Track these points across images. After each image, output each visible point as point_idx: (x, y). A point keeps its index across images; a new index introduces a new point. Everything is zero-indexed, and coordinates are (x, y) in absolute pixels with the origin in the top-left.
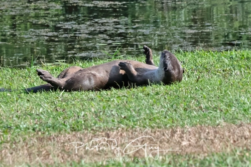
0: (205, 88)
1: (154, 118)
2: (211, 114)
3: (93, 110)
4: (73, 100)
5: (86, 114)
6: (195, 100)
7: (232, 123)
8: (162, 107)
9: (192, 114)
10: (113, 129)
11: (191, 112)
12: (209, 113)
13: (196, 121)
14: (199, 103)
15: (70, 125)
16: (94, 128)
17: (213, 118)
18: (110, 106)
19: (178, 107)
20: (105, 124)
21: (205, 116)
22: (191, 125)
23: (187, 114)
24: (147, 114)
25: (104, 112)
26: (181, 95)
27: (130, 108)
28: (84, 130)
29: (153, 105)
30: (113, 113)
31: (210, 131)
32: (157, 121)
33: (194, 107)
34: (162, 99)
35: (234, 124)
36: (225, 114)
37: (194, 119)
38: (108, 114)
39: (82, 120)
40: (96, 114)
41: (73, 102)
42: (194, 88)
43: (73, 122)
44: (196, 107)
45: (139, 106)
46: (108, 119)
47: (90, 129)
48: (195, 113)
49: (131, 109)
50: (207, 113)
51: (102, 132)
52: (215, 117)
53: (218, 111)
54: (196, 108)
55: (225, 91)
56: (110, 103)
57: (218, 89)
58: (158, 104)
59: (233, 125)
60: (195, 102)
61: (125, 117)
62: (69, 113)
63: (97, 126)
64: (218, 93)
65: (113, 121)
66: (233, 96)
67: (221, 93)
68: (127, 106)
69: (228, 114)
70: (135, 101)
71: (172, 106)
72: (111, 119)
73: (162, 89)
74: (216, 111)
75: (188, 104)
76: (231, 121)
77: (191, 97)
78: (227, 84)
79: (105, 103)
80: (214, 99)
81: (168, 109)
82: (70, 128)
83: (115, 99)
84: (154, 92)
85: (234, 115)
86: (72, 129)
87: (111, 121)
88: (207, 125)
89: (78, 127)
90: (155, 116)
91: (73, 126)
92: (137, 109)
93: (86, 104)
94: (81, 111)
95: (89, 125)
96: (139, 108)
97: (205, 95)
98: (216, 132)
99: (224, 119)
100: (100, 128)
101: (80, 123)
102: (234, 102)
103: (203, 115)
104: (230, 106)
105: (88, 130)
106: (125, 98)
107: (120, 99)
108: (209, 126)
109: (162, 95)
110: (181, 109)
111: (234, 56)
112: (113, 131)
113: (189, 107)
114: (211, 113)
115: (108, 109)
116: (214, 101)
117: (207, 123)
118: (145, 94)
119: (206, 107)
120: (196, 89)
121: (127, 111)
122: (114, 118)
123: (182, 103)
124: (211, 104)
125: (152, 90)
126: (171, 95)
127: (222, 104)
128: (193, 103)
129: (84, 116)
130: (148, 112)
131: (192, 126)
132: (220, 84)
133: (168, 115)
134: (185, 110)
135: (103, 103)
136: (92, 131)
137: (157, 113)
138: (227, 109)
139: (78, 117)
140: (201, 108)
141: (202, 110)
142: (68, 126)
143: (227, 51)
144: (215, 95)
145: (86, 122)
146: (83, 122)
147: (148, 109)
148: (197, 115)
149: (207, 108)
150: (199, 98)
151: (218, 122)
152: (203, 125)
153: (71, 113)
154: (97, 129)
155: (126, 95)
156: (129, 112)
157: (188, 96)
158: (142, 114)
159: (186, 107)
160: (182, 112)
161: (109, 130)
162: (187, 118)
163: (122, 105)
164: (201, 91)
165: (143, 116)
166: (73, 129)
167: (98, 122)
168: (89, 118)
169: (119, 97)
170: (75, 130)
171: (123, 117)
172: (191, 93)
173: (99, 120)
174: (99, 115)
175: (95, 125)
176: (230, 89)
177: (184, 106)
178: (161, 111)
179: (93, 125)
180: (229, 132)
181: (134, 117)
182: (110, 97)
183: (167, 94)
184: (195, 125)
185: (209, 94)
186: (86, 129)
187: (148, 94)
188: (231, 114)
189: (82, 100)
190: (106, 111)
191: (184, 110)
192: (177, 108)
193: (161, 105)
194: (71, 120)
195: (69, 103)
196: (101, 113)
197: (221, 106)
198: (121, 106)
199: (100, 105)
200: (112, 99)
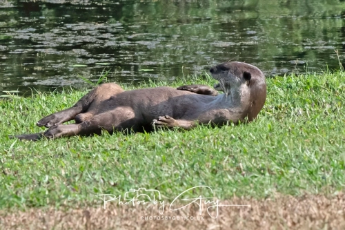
0: (245, 136)
1: (163, 185)
2: (256, 179)
3: (63, 173)
4: (32, 157)
5: (53, 180)
6: (230, 156)
7: (290, 193)
8: (177, 167)
9: (225, 179)
10: (96, 204)
11: (223, 177)
12: (252, 177)
13: (232, 191)
14: (236, 161)
15: (25, 198)
16: (65, 203)
17: (258, 186)
18: (90, 166)
19: (203, 167)
20: (83, 196)
21: (246, 182)
22: (223, 198)
23: (217, 180)
24: (152, 180)
25: (81, 175)
26: (206, 147)
27: (124, 169)
28: (49, 206)
29: (161, 165)
30: (96, 177)
31: (254, 208)
32: (168, 190)
33: (228, 168)
34: (177, 154)
35: (293, 195)
36: (279, 178)
37: (227, 187)
38: (88, 180)
39: (45, 189)
40: (69, 180)
41: (32, 160)
42: (229, 137)
43: (31, 192)
44: (232, 167)
45: (138, 165)
46: (88, 187)
47: (58, 204)
48: (230, 177)
49: (125, 171)
50: (249, 177)
51: (78, 209)
52: (262, 184)
53: (267, 174)
54: (232, 170)
55: (279, 142)
56: (90, 161)
57: (267, 138)
58: (169, 163)
59: (291, 196)
60: (230, 160)
61: (115, 185)
62: (24, 177)
63: (69, 198)
64: (267, 144)
65: (96, 191)
66: (291, 150)
67: (272, 145)
68: (120, 166)
69: (283, 179)
70: (133, 158)
71: (192, 166)
72: (93, 186)
73: (177, 138)
74: (263, 174)
75: (218, 162)
76: (288, 191)
77: (223, 152)
78: (281, 131)
79: (83, 162)
80: (260, 155)
81: (186, 171)
82: (26, 201)
83: (99, 155)
84: (162, 142)
85: (293, 180)
86: (28, 203)
87: (93, 191)
88: (248, 197)
89: (39, 200)
90: (164, 182)
91: (30, 199)
92: (135, 170)
93: (52, 163)
94: (43, 174)
95: (57, 197)
96: (139, 169)
97: (247, 149)
98: (263, 208)
99: (277, 187)
100: (75, 202)
101: (42, 194)
102: (294, 159)
103: (242, 181)
104: (287, 166)
105: (54, 205)
106: (116, 153)
107: (108, 155)
108: (253, 200)
109: (176, 149)
110: (207, 171)
111: (294, 85)
112: (96, 207)
113: (220, 167)
114: (256, 177)
115: (88, 171)
116: (261, 158)
117: (249, 194)
118: (148, 147)
119: (247, 167)
120: (231, 138)
121: (118, 173)
122: (98, 187)
123: (208, 161)
124: (256, 162)
125: (160, 140)
126: (190, 149)
127: (273, 163)
128: (226, 162)
129: (48, 183)
130: (153, 176)
131: (225, 199)
132: (271, 130)
133: (186, 181)
134: (214, 172)
135: (80, 160)
136: (61, 208)
137: (167, 178)
138: (282, 172)
139: (39, 184)
140: (239, 169)
141: (240, 172)
142: (23, 199)
143: (283, 75)
144: (262, 149)
145: (53, 192)
146: (47, 193)
147: (153, 171)
148: (233, 181)
149: (249, 170)
150: (236, 153)
151: (266, 192)
152: (242, 197)
153: (28, 177)
154: (70, 204)
155: (118, 148)
156: (122, 176)
157: (218, 150)
158: (144, 180)
159: (215, 167)
160: (209, 175)
161: (89, 205)
162: (217, 185)
163: (110, 164)
164: (239, 141)
165: (145, 181)
166: (31, 204)
167: (72, 192)
168: (57, 186)
169: (106, 150)
170: (34, 206)
171: (112, 184)
172: (223, 144)
173: (73, 189)
174: (72, 180)
175: (67, 196)
176: (287, 139)
177: (212, 166)
178: (175, 175)
179: (63, 196)
180: (285, 209)
181: (130, 184)
182: (90, 151)
183: (184, 145)
184: (230, 197)
185: (252, 147)
186: (52, 203)
187: (154, 147)
188: (287, 179)
189: (46, 156)
190: (84, 174)
191: (212, 172)
192: (200, 169)
193: (175, 164)
194: (27, 189)
195: (25, 161)
196: (77, 178)
197: (272, 166)
198: (109, 166)
199: (74, 164)
200: (94, 155)
